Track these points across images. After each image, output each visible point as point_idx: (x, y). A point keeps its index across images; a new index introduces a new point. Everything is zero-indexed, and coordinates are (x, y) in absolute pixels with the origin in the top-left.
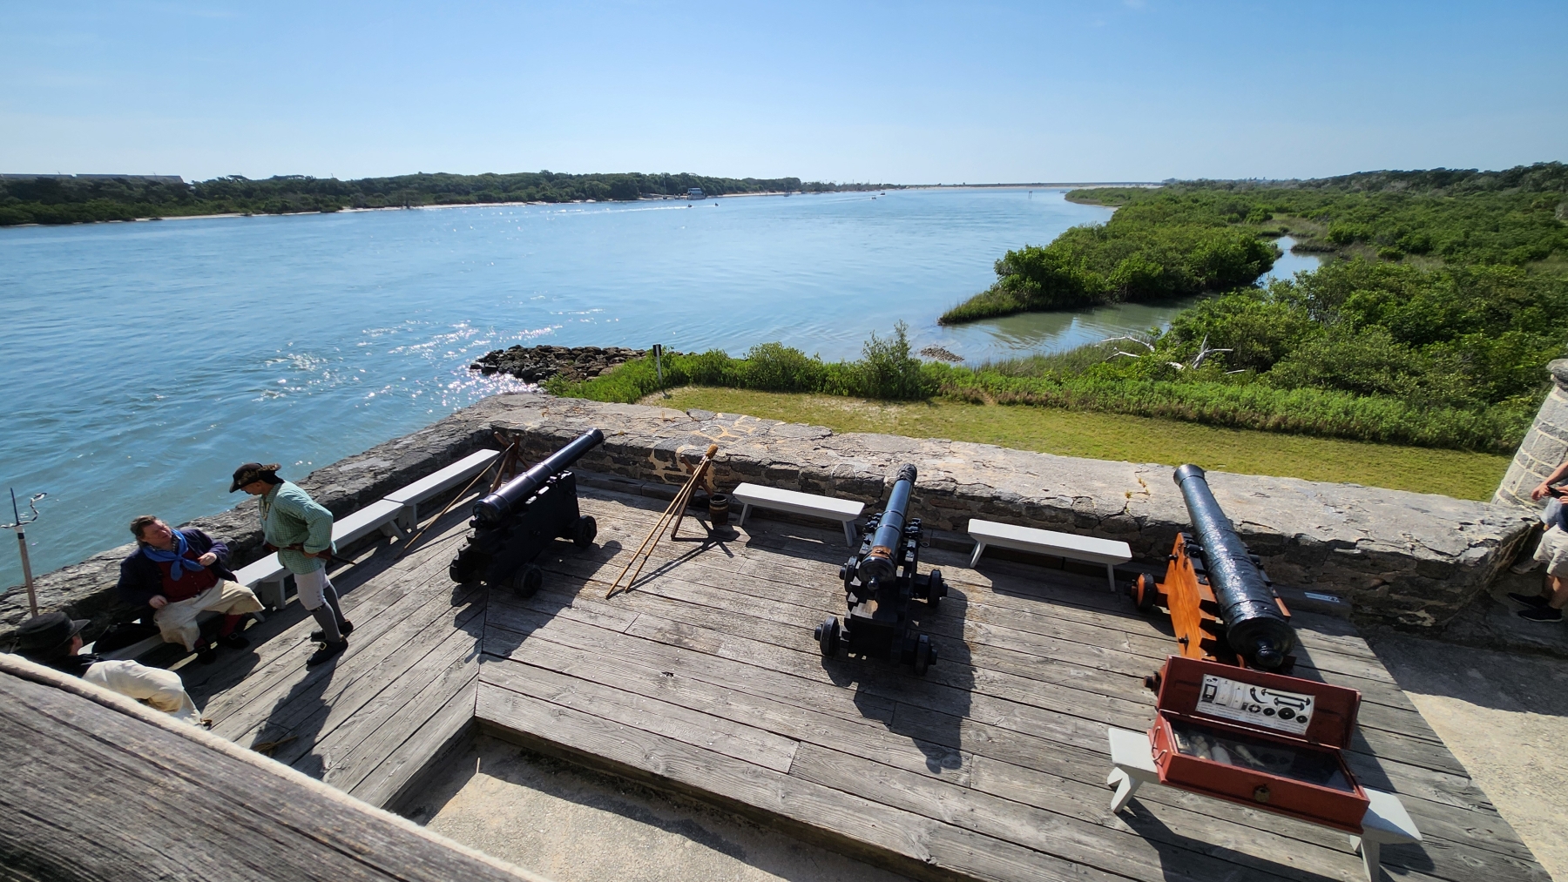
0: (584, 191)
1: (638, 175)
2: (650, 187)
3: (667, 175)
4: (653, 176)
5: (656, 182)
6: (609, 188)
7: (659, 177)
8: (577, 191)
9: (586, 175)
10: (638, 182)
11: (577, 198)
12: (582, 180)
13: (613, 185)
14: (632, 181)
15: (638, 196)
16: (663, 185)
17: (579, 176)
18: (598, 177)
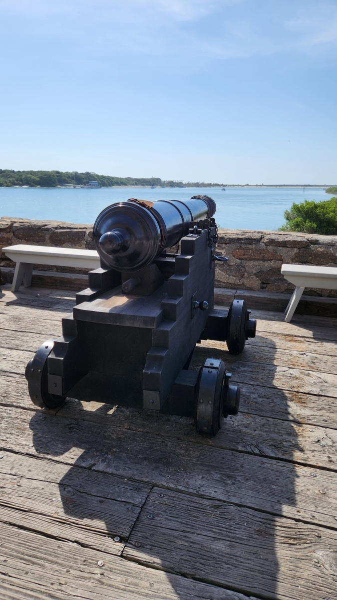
0: (21, 180)
1: (58, 172)
2: (65, 180)
3: (76, 173)
4: (67, 173)
5: (69, 177)
6: (38, 179)
7: (71, 174)
8: (17, 180)
9: (23, 172)
10: (58, 176)
11: (17, 185)
12: (20, 174)
13: (41, 178)
14: (53, 176)
15: (57, 185)
16: (73, 179)
17: (19, 172)
18: (32, 173)
